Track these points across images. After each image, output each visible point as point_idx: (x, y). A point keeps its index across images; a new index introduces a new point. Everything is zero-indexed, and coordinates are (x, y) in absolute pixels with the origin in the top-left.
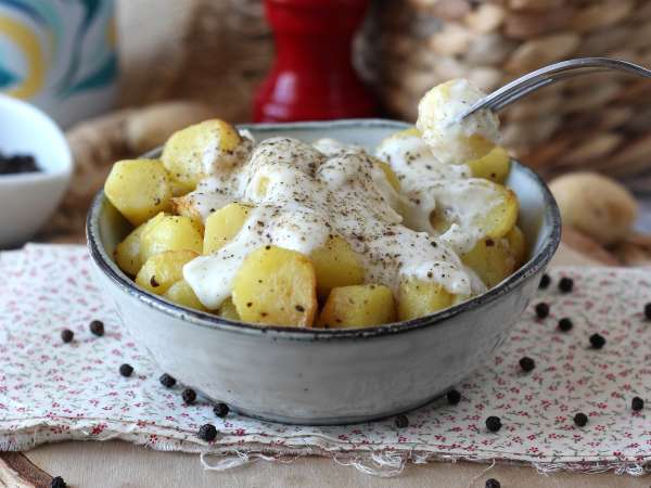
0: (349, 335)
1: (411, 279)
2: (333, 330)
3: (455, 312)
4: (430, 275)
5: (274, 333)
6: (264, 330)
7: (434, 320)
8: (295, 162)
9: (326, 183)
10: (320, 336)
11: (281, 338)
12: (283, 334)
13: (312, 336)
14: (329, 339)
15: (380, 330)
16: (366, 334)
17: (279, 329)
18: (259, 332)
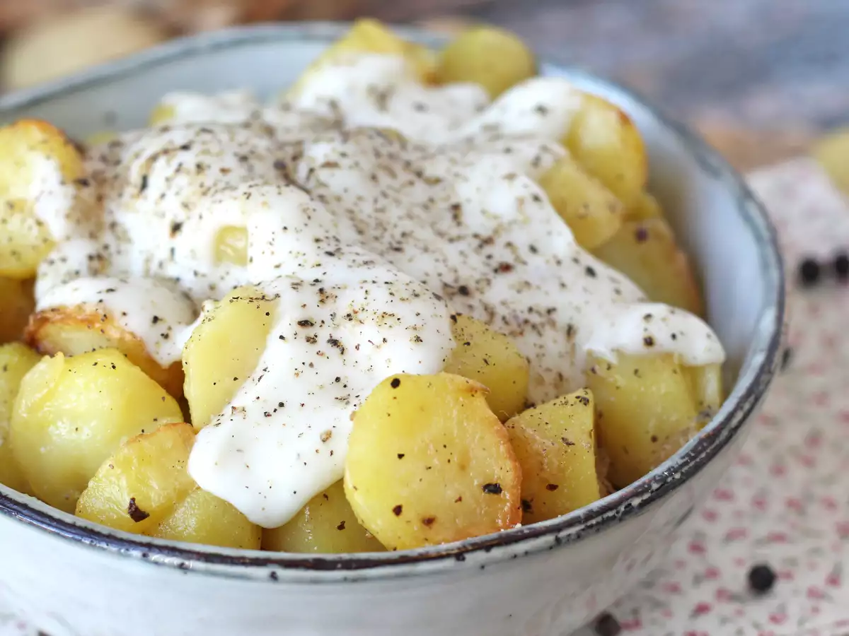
0: (610, 514)
1: (612, 359)
2: (579, 512)
3: (747, 406)
4: (649, 342)
5: (481, 556)
6: (460, 555)
7: (725, 433)
8: (251, 169)
9: (339, 199)
10: (563, 534)
11: (497, 562)
12: (497, 553)
13: (550, 539)
14: (579, 536)
15: (655, 486)
16: (636, 502)
17: (487, 546)
18: (449, 563)
